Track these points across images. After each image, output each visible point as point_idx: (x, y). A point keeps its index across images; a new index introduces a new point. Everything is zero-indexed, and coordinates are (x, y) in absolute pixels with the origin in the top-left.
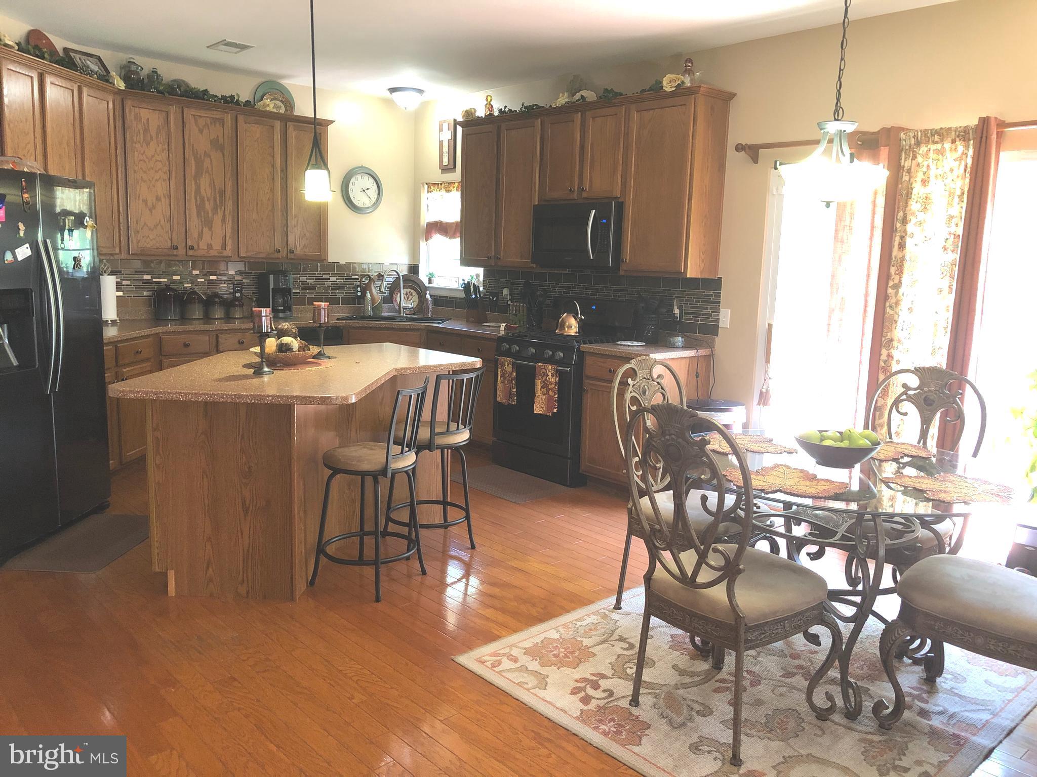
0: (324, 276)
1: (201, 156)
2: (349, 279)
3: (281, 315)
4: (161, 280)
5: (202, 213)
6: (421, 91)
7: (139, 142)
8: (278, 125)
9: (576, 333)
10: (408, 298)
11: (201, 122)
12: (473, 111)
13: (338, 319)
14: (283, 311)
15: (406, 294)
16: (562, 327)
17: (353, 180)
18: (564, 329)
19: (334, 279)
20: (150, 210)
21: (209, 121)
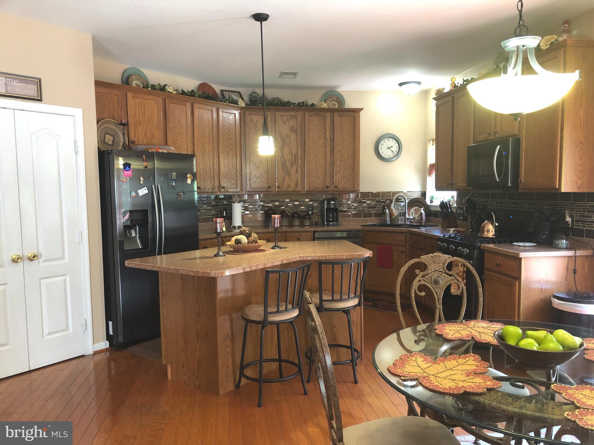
0: (363, 201)
1: (284, 137)
2: (379, 202)
3: (331, 223)
4: (269, 205)
5: (285, 168)
6: (419, 83)
7: (252, 133)
8: (328, 115)
9: (493, 236)
10: (416, 213)
11: (285, 119)
12: (441, 90)
13: (361, 226)
14: (332, 221)
15: (415, 210)
16: (483, 232)
17: (382, 142)
18: (484, 233)
19: (369, 202)
20: (257, 168)
21: (289, 117)
